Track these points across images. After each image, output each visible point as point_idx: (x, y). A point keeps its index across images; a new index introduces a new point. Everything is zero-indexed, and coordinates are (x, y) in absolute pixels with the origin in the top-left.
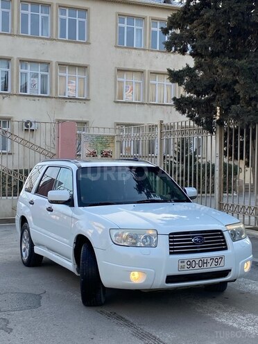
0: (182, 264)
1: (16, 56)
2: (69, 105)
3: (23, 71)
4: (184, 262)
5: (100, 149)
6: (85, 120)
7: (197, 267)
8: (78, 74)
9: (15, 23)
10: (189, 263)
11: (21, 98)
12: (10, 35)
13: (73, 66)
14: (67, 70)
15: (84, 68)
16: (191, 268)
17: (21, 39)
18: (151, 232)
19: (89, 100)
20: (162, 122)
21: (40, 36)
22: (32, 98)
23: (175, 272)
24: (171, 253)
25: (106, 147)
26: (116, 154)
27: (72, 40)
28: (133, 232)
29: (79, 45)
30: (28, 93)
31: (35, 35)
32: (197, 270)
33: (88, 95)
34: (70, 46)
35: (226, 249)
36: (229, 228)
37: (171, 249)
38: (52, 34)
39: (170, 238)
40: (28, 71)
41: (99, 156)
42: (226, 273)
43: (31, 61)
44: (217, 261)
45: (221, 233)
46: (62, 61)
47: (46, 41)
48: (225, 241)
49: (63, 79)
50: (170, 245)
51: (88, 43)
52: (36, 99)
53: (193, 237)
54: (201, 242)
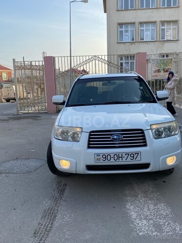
0: (98, 157)
1: (137, 21)
2: (166, 44)
3: (142, 28)
4: (99, 155)
7: (112, 160)
8: (172, 26)
9: (137, 3)
10: (104, 157)
11: (141, 44)
12: (134, 10)
13: (169, 22)
14: (166, 25)
15: (175, 22)
16: (107, 161)
17: (140, 11)
18: (78, 130)
19: (178, 40)
21: (151, 7)
22: (146, 43)
24: (89, 147)
25: (166, 66)
27: (169, 6)
29: (173, 9)
30: (144, 41)
31: (148, 8)
32: (112, 162)
33: (178, 37)
34: (167, 11)
35: (146, 145)
36: (154, 127)
37: (89, 144)
38: (157, 5)
39: (90, 135)
40: (144, 28)
41: (162, 72)
42: (147, 166)
43: (146, 23)
44: (133, 155)
45: (142, 131)
46: (163, 19)
47: (154, 10)
48: (145, 139)
49: (163, 30)
50: (89, 141)
51: (178, 7)
52: (149, 43)
53: (111, 135)
54: (118, 139)
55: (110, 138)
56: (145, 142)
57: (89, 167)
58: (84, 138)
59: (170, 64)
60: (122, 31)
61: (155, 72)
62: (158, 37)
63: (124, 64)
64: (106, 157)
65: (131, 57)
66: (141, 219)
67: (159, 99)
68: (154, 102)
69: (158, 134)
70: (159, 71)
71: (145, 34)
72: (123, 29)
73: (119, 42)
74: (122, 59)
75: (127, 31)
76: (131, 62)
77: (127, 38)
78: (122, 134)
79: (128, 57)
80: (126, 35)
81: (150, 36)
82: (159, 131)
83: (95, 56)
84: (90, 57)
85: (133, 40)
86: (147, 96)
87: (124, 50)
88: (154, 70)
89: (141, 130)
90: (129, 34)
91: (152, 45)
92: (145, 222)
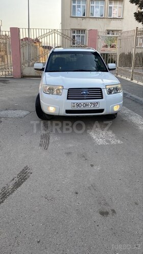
2: (113, 22)
3: (92, 5)
4: (74, 104)
5: (109, 43)
6: (120, 29)
7: (82, 107)
8: (118, 5)
11: (91, 19)
13: (116, 1)
15: (121, 1)
16: (79, 107)
18: (60, 87)
19: (123, 19)
20: (137, 28)
22: (95, 19)
23: (70, 108)
24: (68, 99)
25: (113, 42)
30: (94, 17)
32: (82, 108)
35: (102, 98)
36: (108, 87)
37: (68, 97)
39: (69, 91)
40: (94, 5)
41: (109, 47)
42: (102, 111)
44: (94, 104)
45: (100, 89)
48: (102, 94)
49: (111, 8)
50: (68, 95)
52: (98, 19)
53: (82, 91)
54: (86, 94)
55: (81, 93)
56: (102, 96)
57: (67, 111)
58: (65, 93)
59: (115, 41)
60: (75, 6)
61: (104, 47)
62: (106, 14)
63: (76, 38)
64: (78, 105)
65: (82, 31)
66: (99, 139)
67: (110, 70)
68: (107, 71)
69: (110, 92)
70: (106, 46)
71: (95, 11)
72: (76, 4)
73: (72, 16)
74: (74, 33)
75: (79, 7)
76: (82, 36)
77: (79, 13)
78: (89, 91)
79: (79, 31)
80: (78, 10)
81: (99, 13)
82: (110, 90)
83: (55, 30)
84: (50, 30)
85: (84, 15)
86: (102, 67)
87: (76, 24)
88: (103, 45)
90: (81, 9)
91: (100, 22)
92: (101, 140)
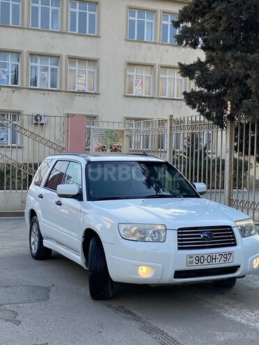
0: (191, 260)
1: (26, 49)
2: (78, 99)
3: (33, 64)
4: (192, 257)
5: (109, 143)
6: (94, 114)
7: (206, 262)
8: (87, 68)
9: (26, 16)
10: (197, 259)
11: (32, 91)
12: (20, 28)
13: (82, 60)
14: (77, 64)
15: (93, 62)
16: (200, 264)
17: (32, 32)
18: (159, 227)
19: (99, 94)
20: (171, 116)
21: (50, 29)
22: (42, 92)
23: (184, 267)
24: (179, 248)
25: (115, 141)
26: (125, 148)
27: (82, 33)
28: (142, 227)
29: (89, 39)
31: (45, 28)
32: (206, 266)
33: (98, 89)
34: (80, 41)
35: (235, 245)
36: (238, 224)
37: (179, 244)
38: (62, 27)
39: (178, 233)
40: (38, 64)
41: (109, 151)
43: (41, 55)
44: (226, 256)
45: (230, 229)
46: (72, 54)
47: (56, 34)
48: (234, 237)
50: (178, 241)
51: (98, 37)
52: (46, 92)
53: (202, 233)
54: (210, 238)
55: (200, 236)
56: (235, 241)
58: (172, 238)
59: (120, 139)
61: (98, 149)
62: (64, 83)
64: (199, 259)
70: (103, 149)
78: (213, 232)
81: (48, 81)
85: (16, 83)
89: (229, 227)
90: (9, 71)
91: (52, 98)
